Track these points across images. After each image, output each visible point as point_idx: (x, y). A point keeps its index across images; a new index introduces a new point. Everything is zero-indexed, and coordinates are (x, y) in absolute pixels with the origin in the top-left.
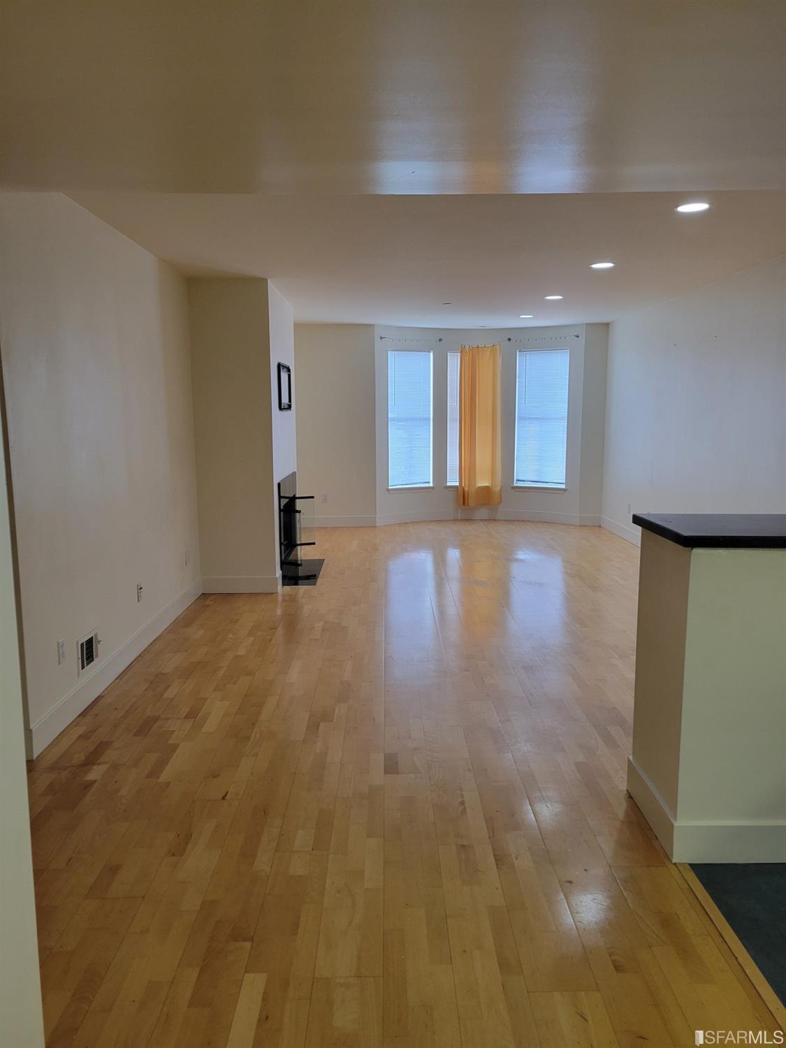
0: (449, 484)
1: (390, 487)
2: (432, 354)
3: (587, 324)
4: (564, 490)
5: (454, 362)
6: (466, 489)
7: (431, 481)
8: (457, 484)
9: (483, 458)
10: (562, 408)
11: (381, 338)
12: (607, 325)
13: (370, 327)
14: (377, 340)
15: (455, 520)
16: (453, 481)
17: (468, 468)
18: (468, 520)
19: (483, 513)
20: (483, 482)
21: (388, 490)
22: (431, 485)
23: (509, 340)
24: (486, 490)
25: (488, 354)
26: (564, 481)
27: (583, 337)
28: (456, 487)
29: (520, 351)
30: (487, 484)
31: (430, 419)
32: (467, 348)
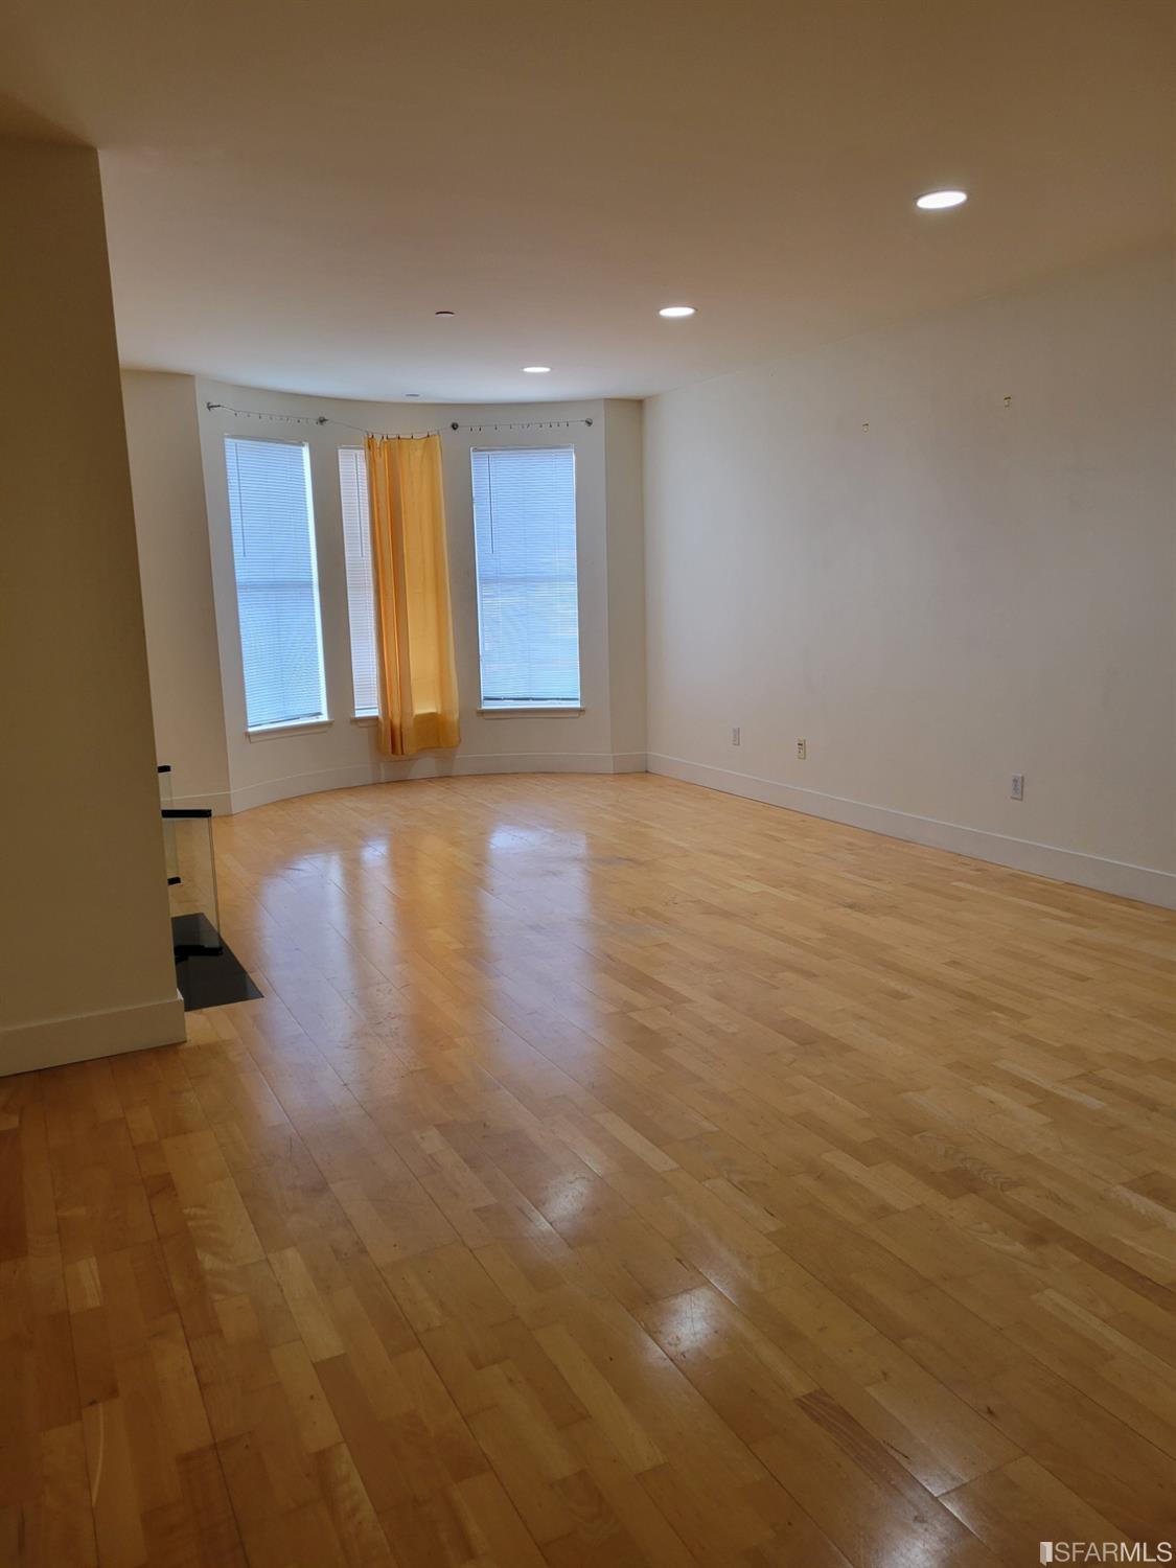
0: (358, 714)
1: (250, 730)
2: (306, 452)
3: (606, 399)
4: (580, 711)
5: (353, 470)
6: (397, 721)
7: (324, 708)
8: (375, 713)
9: (423, 659)
10: (565, 559)
11: (209, 407)
12: (638, 405)
13: (183, 379)
14: (202, 408)
15: (376, 784)
16: (367, 706)
17: (393, 682)
18: (400, 781)
19: (427, 765)
20: (424, 706)
21: (248, 735)
22: (324, 718)
23: (455, 426)
24: (430, 718)
25: (419, 453)
26: (579, 696)
27: (600, 424)
28: (376, 719)
29: (475, 450)
30: (431, 709)
31: (310, 585)
32: (378, 439)
